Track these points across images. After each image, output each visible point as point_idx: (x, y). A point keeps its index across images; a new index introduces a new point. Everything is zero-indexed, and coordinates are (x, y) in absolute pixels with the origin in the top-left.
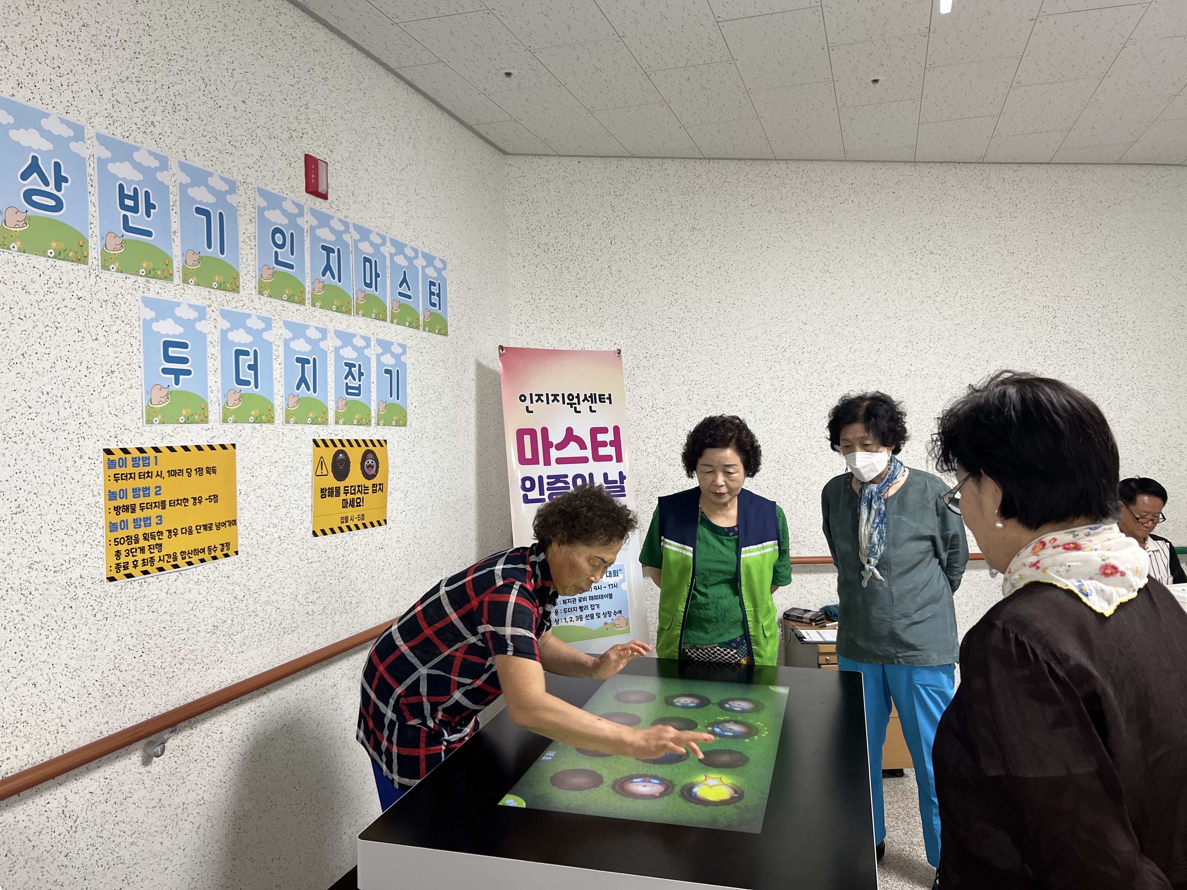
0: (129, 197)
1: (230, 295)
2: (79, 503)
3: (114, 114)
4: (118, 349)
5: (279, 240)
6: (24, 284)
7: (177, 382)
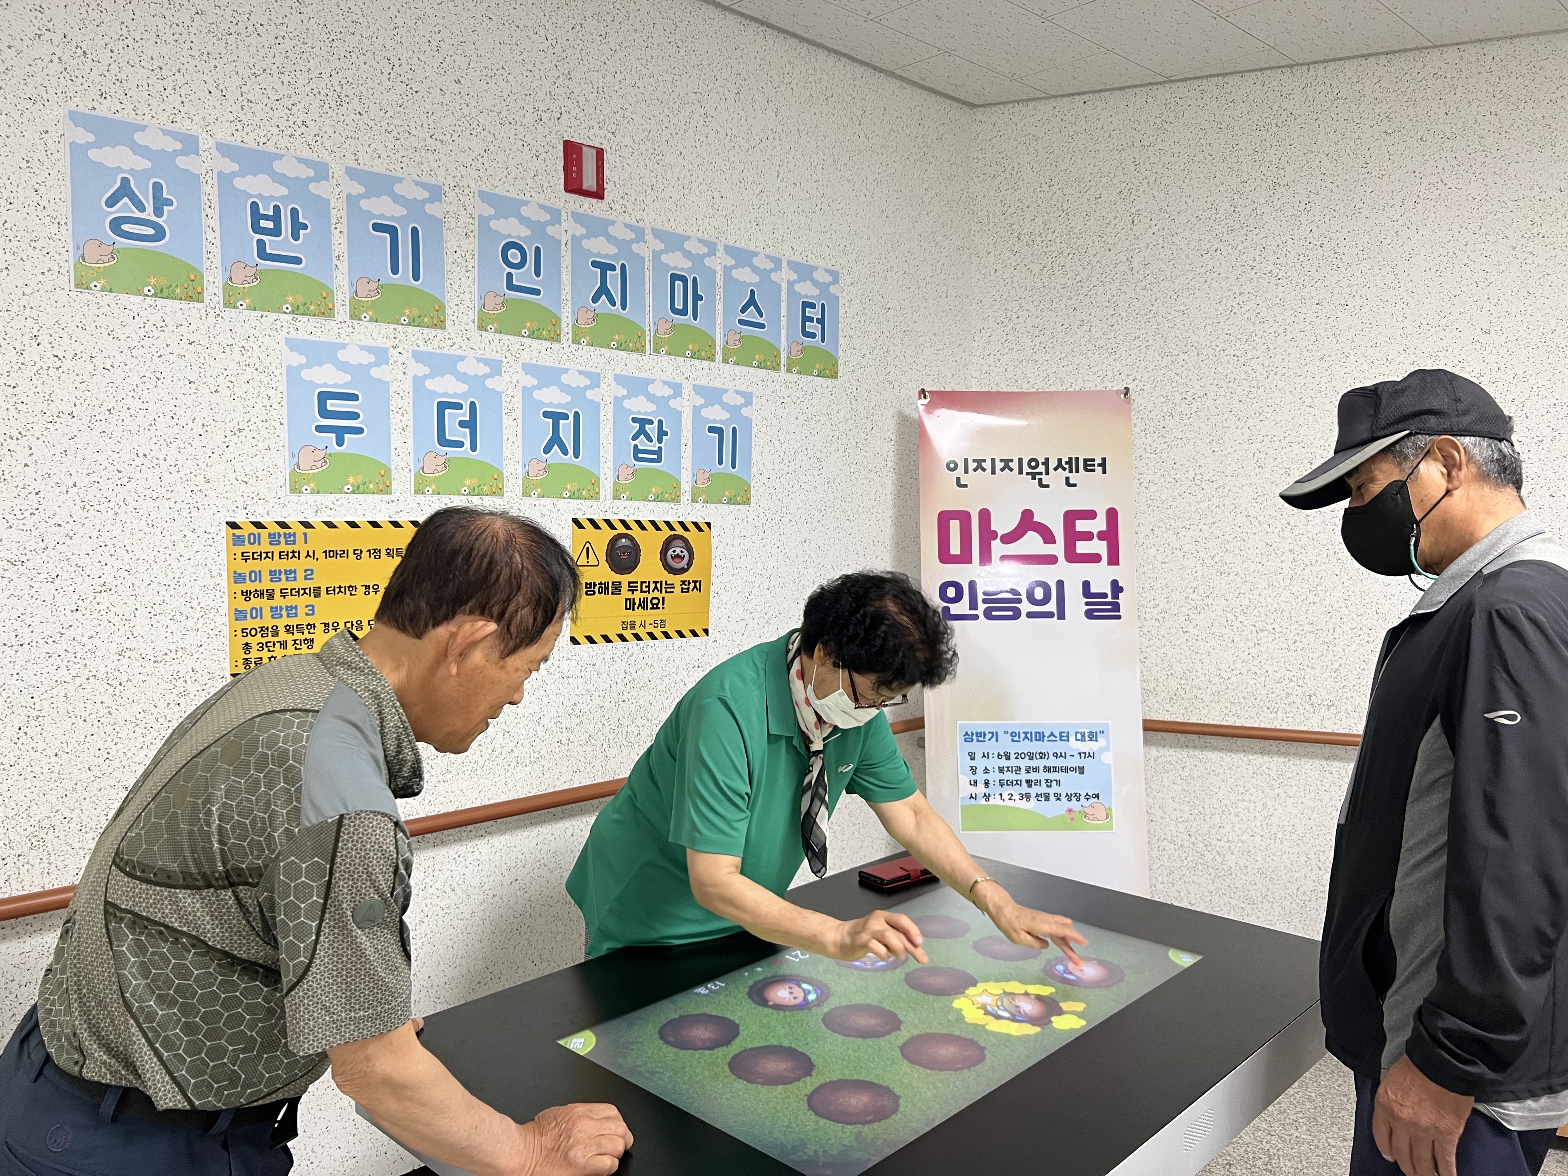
0: (266, 218)
1: (429, 333)
2: (192, 584)
3: (243, 117)
4: (248, 402)
5: (514, 256)
6: (110, 328)
7: (340, 443)
